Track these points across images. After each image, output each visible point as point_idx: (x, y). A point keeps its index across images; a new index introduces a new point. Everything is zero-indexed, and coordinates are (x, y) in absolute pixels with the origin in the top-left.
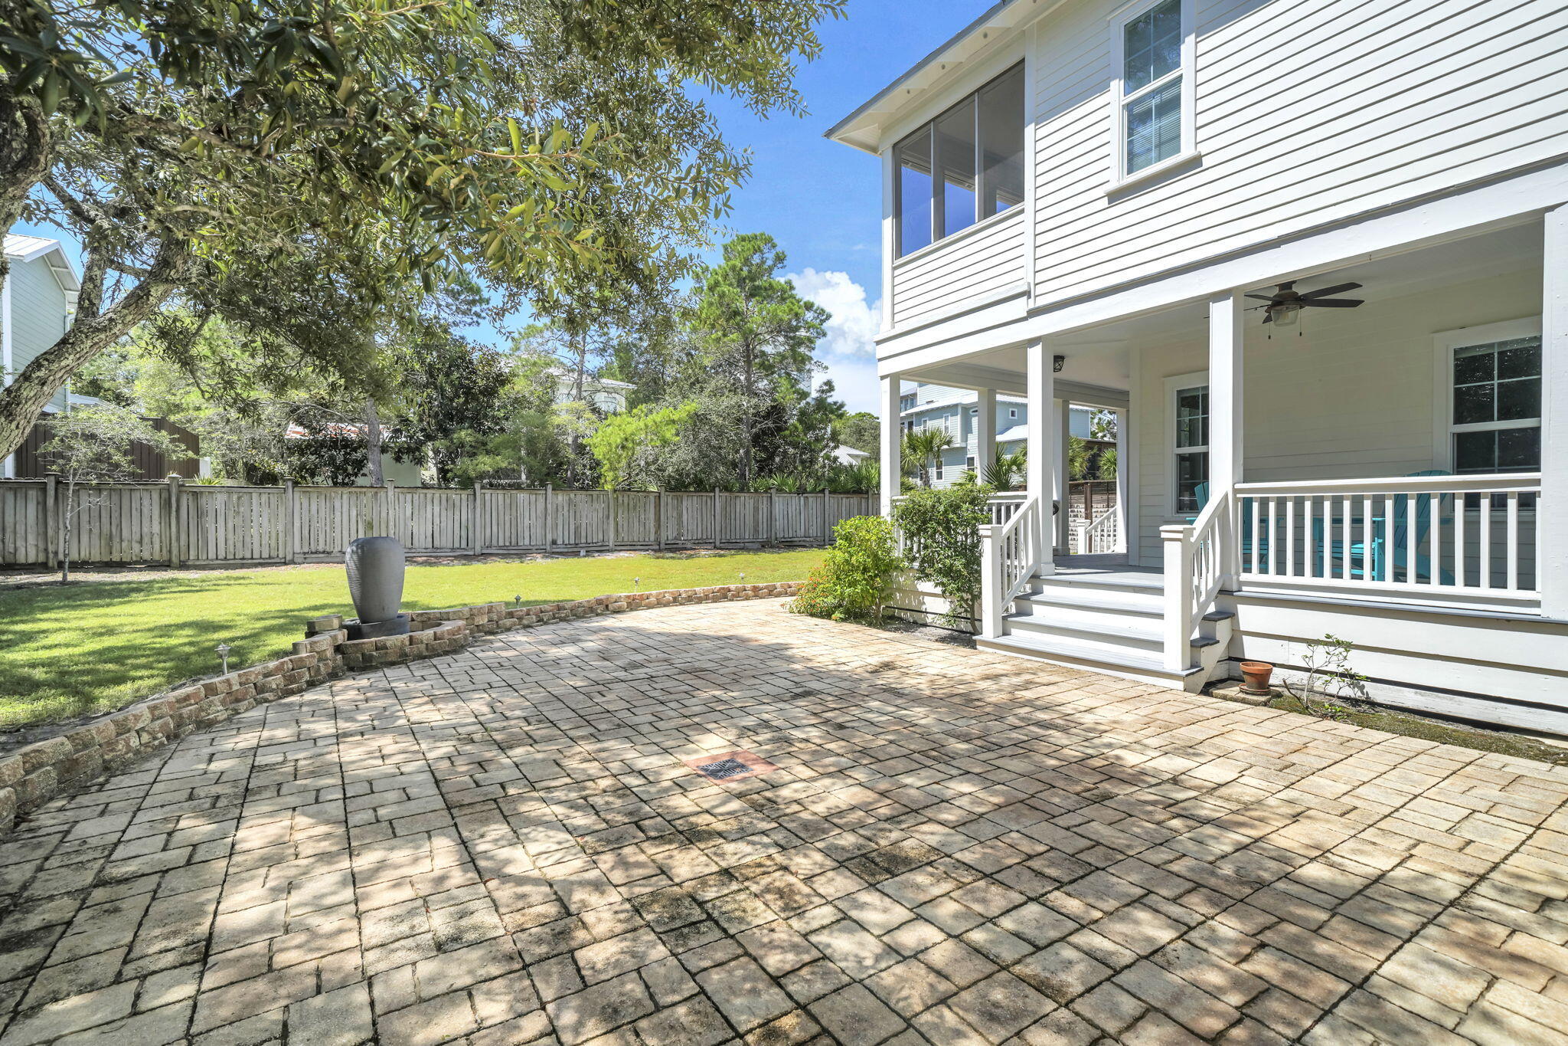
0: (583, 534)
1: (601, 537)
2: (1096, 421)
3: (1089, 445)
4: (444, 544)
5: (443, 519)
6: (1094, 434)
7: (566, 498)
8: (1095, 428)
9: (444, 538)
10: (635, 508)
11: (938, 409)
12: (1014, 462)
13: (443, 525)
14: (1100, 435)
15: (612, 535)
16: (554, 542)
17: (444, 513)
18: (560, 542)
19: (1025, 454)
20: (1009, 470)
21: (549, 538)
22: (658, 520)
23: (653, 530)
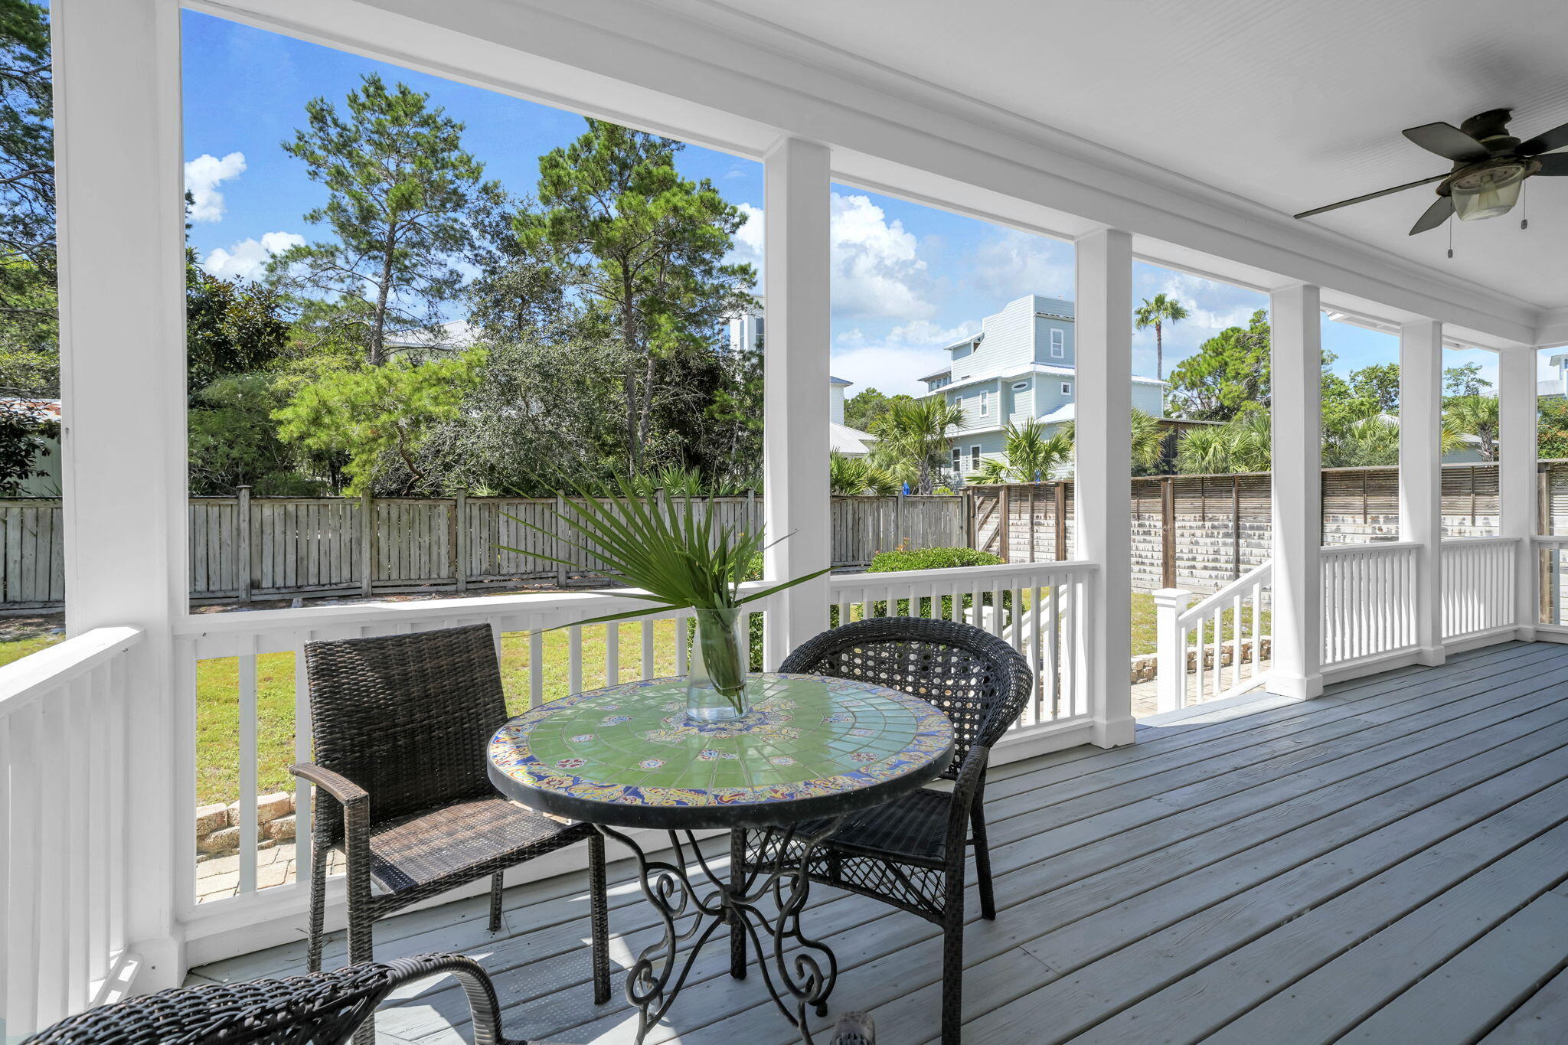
0: (313, 570)
1: (346, 574)
2: (1170, 398)
3: (1164, 425)
4: (28, 593)
5: (29, 550)
6: (1167, 414)
7: (279, 510)
8: (1169, 407)
9: (29, 586)
10: (411, 525)
11: (973, 385)
12: (1055, 447)
13: (29, 562)
14: (1174, 415)
15: (366, 572)
16: (255, 585)
17: (29, 540)
18: (266, 583)
19: (1072, 436)
20: (1048, 459)
21: (245, 578)
22: (454, 544)
23: (444, 560)
